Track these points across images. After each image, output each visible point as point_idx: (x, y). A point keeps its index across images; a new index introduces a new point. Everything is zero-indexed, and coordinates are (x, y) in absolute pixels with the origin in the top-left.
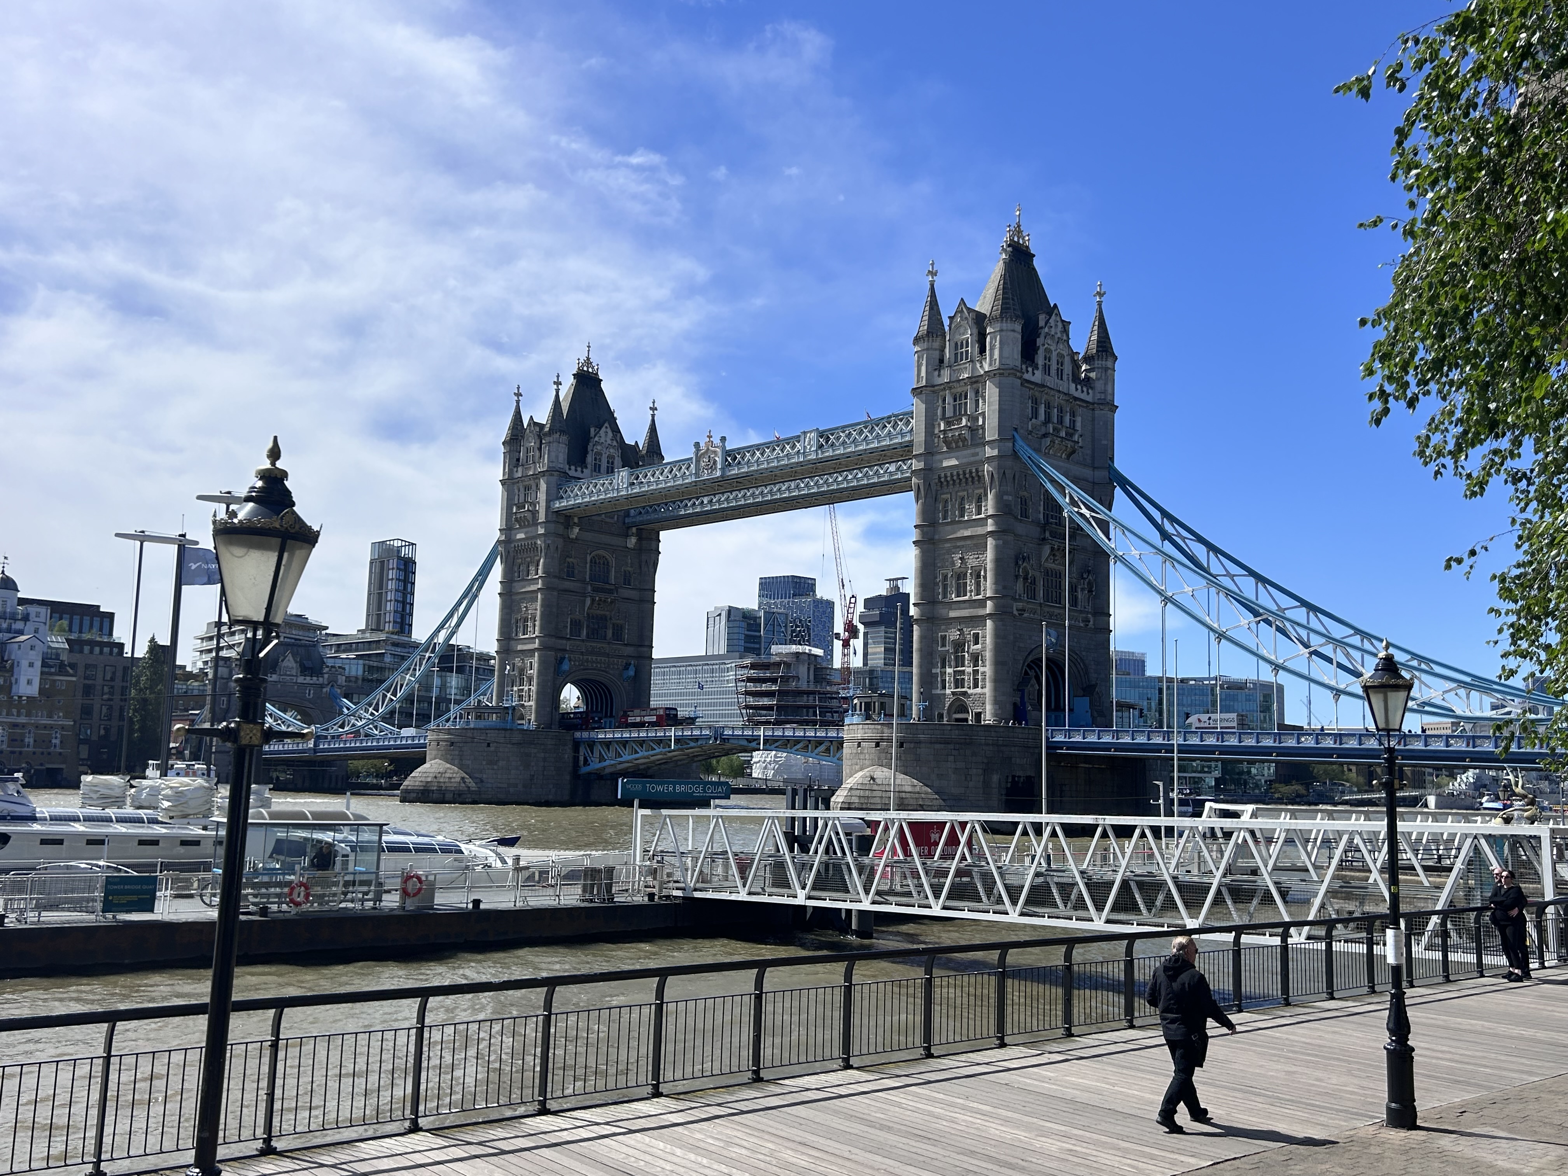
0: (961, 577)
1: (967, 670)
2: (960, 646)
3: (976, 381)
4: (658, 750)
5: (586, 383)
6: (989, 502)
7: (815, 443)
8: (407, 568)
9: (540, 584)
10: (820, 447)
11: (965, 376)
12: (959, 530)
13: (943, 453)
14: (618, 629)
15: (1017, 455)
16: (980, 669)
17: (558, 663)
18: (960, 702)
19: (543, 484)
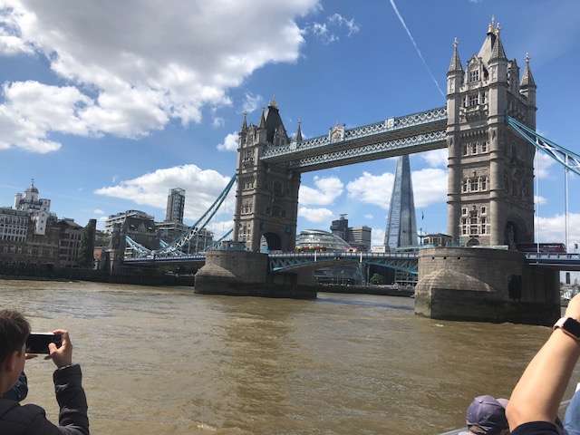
0: (474, 181)
1: (478, 225)
2: (474, 214)
3: (483, 90)
4: (307, 262)
5: (273, 110)
6: (492, 145)
7: (392, 123)
8: (182, 199)
9: (254, 191)
10: (395, 125)
11: (477, 87)
12: (473, 160)
13: (464, 124)
14: (283, 212)
15: (506, 123)
16: (486, 224)
17: (261, 224)
18: (474, 240)
19: (257, 150)
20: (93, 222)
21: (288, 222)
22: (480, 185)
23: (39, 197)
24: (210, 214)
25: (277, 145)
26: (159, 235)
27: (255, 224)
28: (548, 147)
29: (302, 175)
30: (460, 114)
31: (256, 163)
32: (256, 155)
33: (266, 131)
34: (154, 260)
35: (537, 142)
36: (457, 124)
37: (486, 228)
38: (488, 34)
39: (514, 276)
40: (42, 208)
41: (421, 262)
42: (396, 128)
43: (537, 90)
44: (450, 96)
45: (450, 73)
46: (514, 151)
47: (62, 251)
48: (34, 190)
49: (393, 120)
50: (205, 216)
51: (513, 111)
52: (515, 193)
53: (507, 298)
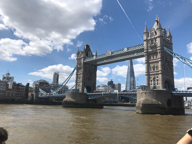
0: (154, 68)
1: (156, 82)
2: (154, 78)
4: (100, 96)
5: (88, 46)
6: (159, 56)
7: (126, 49)
8: (58, 76)
9: (82, 73)
10: (127, 50)
11: (153, 37)
12: (153, 61)
13: (150, 49)
14: (92, 79)
15: (163, 49)
16: (159, 82)
17: (84, 83)
18: (155, 87)
19: (82, 59)
20: (28, 84)
21: (93, 82)
22: (156, 69)
23: (10, 76)
24: (67, 80)
25: (89, 57)
26: (50, 88)
27: (82, 83)
28: (177, 56)
29: (97, 67)
30: (148, 46)
31: (82, 63)
32: (82, 60)
33: (85, 53)
34: (49, 96)
35: (173, 55)
36: (147, 49)
37: (158, 83)
38: (156, 21)
39: (168, 99)
40: (11, 80)
41: (138, 95)
42: (128, 51)
43: (172, 38)
44: (145, 41)
45: (144, 33)
46: (166, 58)
47: (18, 94)
48: (9, 74)
49: (126, 48)
50: (65, 81)
51: (165, 45)
52: (167, 71)
53: (167, 106)
